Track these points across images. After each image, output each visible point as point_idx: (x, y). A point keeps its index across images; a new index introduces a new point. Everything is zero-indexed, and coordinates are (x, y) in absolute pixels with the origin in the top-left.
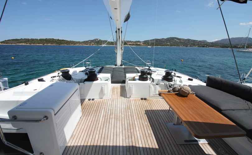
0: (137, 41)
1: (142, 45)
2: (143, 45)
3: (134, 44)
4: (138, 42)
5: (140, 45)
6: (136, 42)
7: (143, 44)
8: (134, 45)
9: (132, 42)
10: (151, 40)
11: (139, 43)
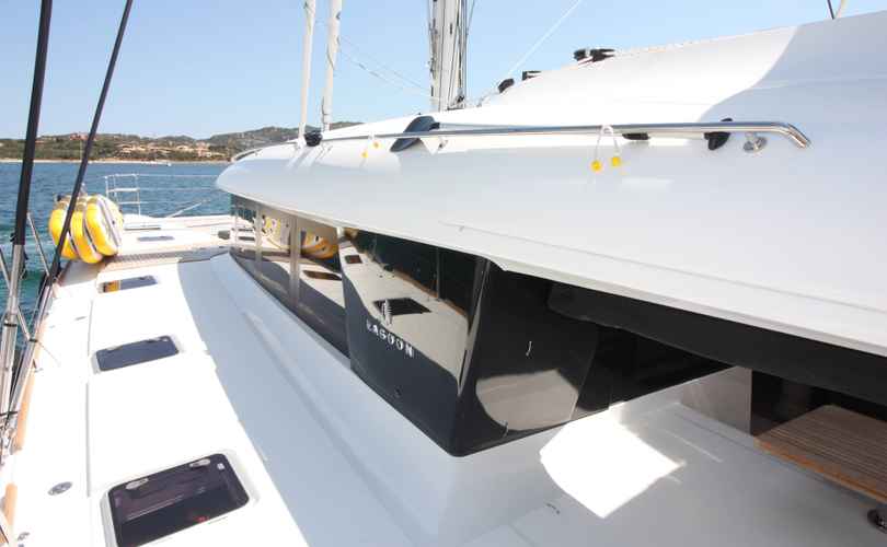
0: (170, 138)
1: (205, 158)
2: (213, 158)
3: (158, 153)
4: (182, 140)
5: (193, 156)
6: (165, 141)
7: (209, 154)
8: (161, 156)
9: (147, 141)
10: (246, 134)
11: (186, 149)
